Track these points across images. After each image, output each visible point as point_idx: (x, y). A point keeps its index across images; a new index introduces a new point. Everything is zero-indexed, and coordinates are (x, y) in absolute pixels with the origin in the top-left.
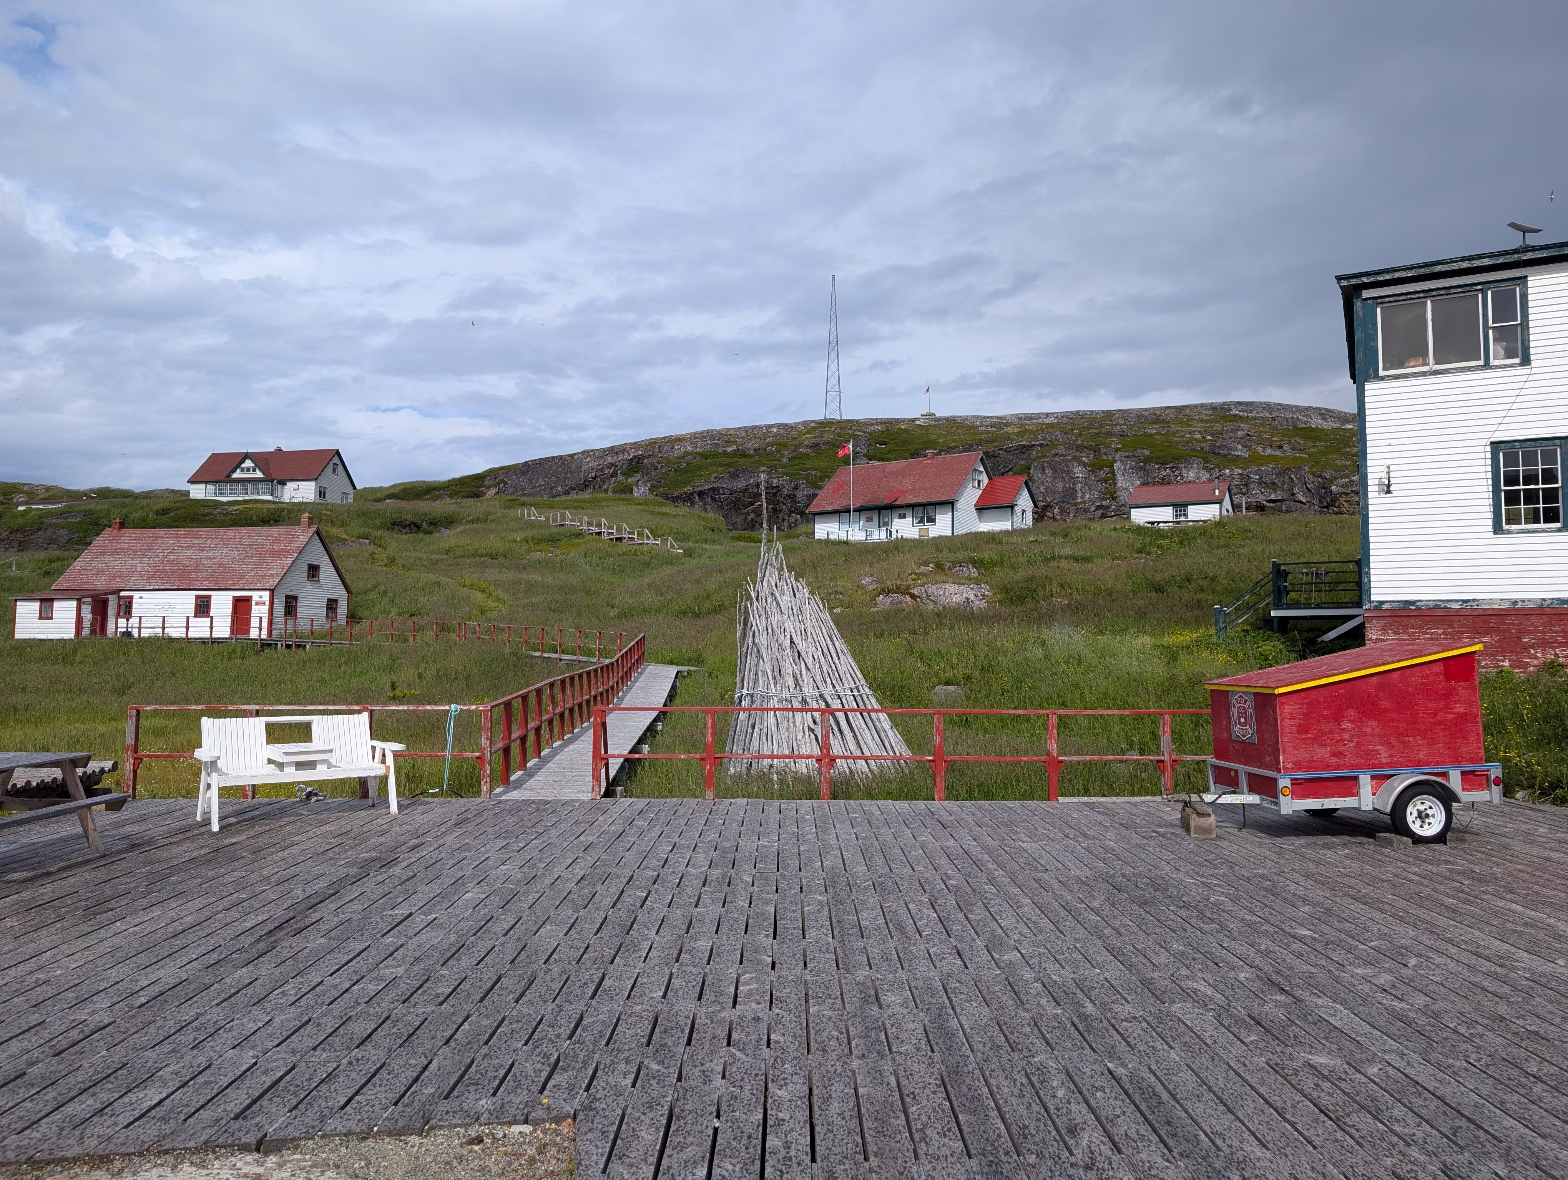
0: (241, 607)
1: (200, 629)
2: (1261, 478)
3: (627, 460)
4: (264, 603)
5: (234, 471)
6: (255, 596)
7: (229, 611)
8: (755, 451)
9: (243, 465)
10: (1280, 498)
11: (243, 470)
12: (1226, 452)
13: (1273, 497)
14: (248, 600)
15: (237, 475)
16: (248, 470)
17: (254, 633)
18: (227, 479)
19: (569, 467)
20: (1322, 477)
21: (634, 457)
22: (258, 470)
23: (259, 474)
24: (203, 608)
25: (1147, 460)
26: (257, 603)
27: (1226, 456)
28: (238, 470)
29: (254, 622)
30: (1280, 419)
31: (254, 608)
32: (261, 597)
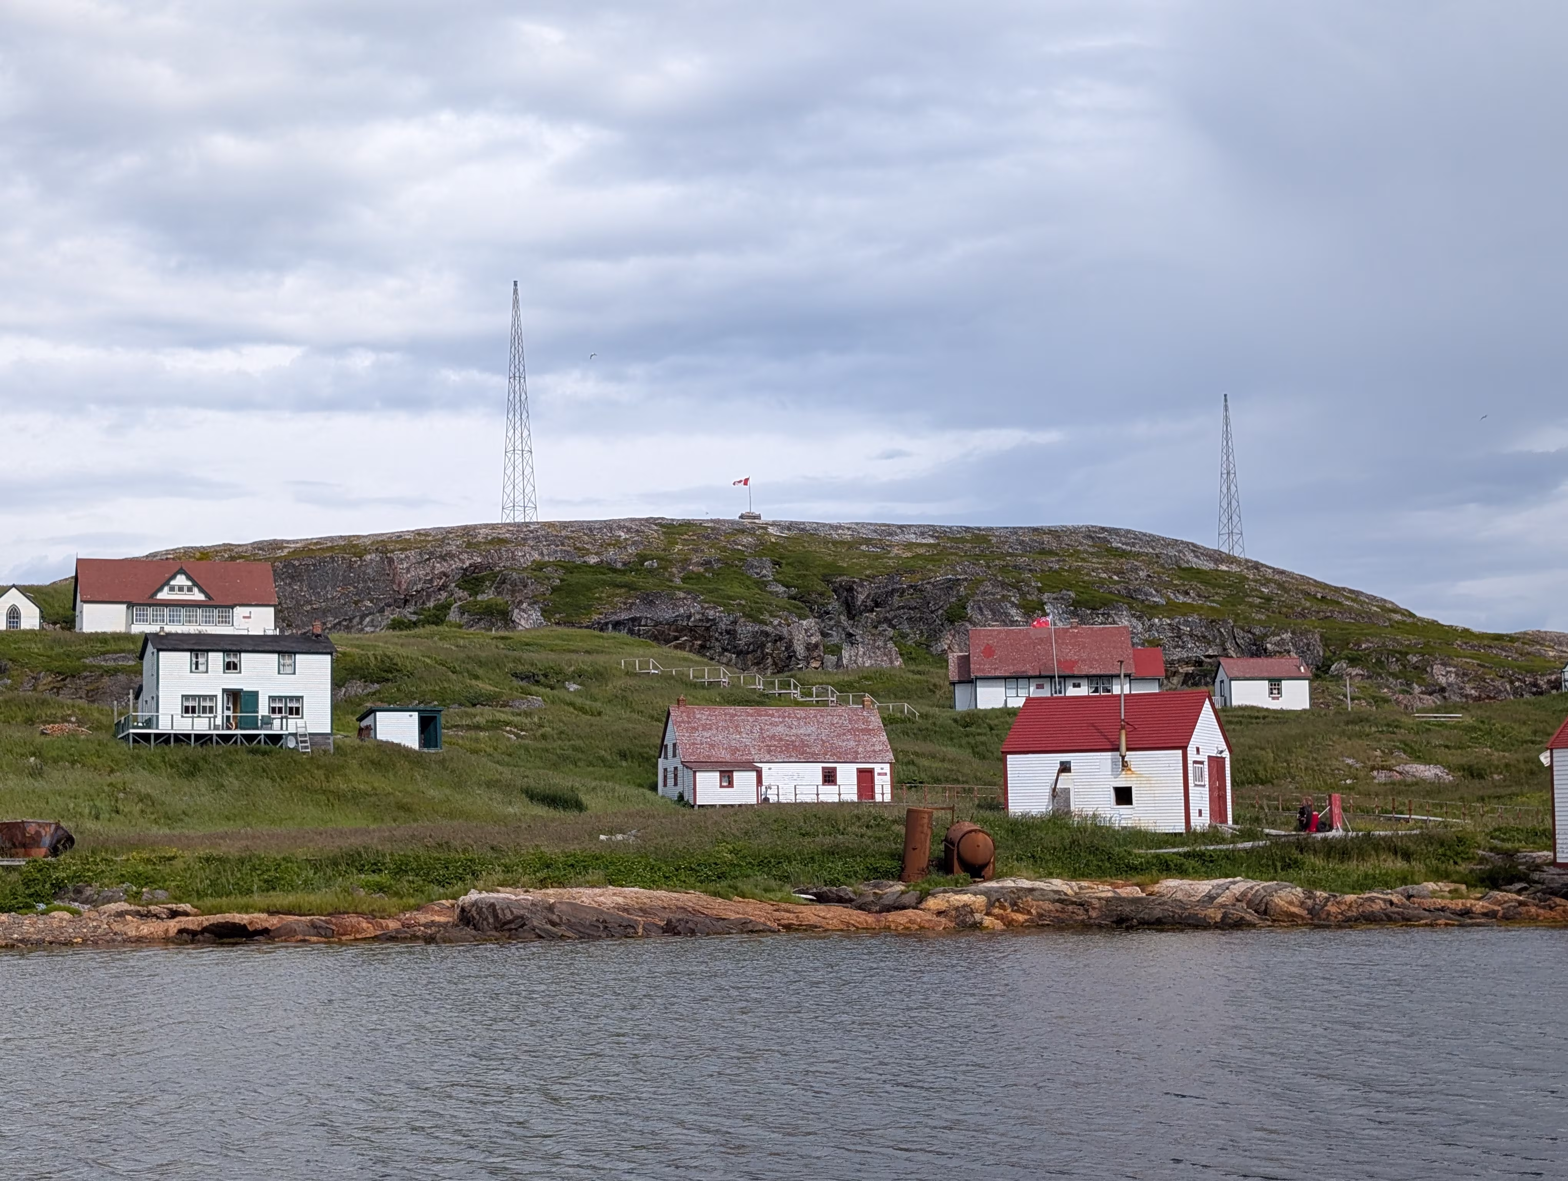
0: (866, 778)
1: (829, 794)
2: (1191, 630)
3: (462, 568)
4: (886, 774)
5: (161, 589)
6: (877, 768)
7: (855, 781)
8: (624, 564)
9: (172, 583)
10: (1216, 653)
11: (172, 589)
12: (1144, 598)
13: (1210, 652)
14: (871, 771)
15: (164, 595)
16: (181, 589)
17: (878, 798)
18: (151, 601)
19: (364, 573)
20: (1251, 633)
21: (471, 565)
22: (196, 590)
23: (198, 596)
24: (829, 777)
25: (1076, 604)
26: (879, 774)
27: (1143, 601)
28: (166, 589)
29: (878, 789)
30: (1164, 557)
31: (876, 777)
32: (882, 769)
